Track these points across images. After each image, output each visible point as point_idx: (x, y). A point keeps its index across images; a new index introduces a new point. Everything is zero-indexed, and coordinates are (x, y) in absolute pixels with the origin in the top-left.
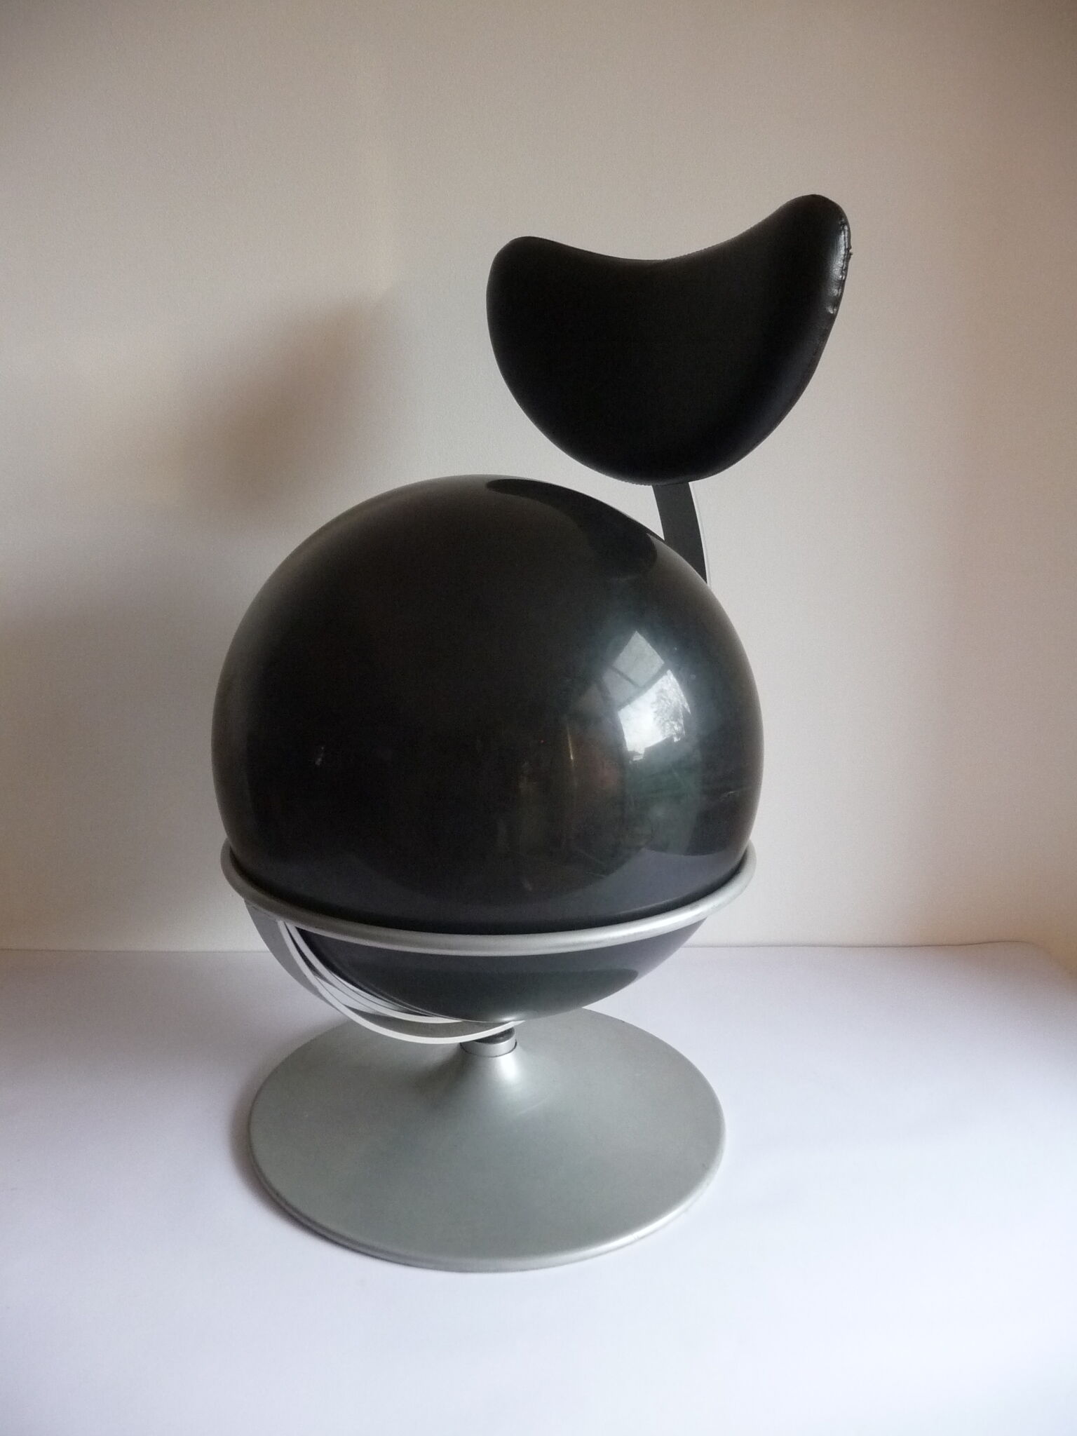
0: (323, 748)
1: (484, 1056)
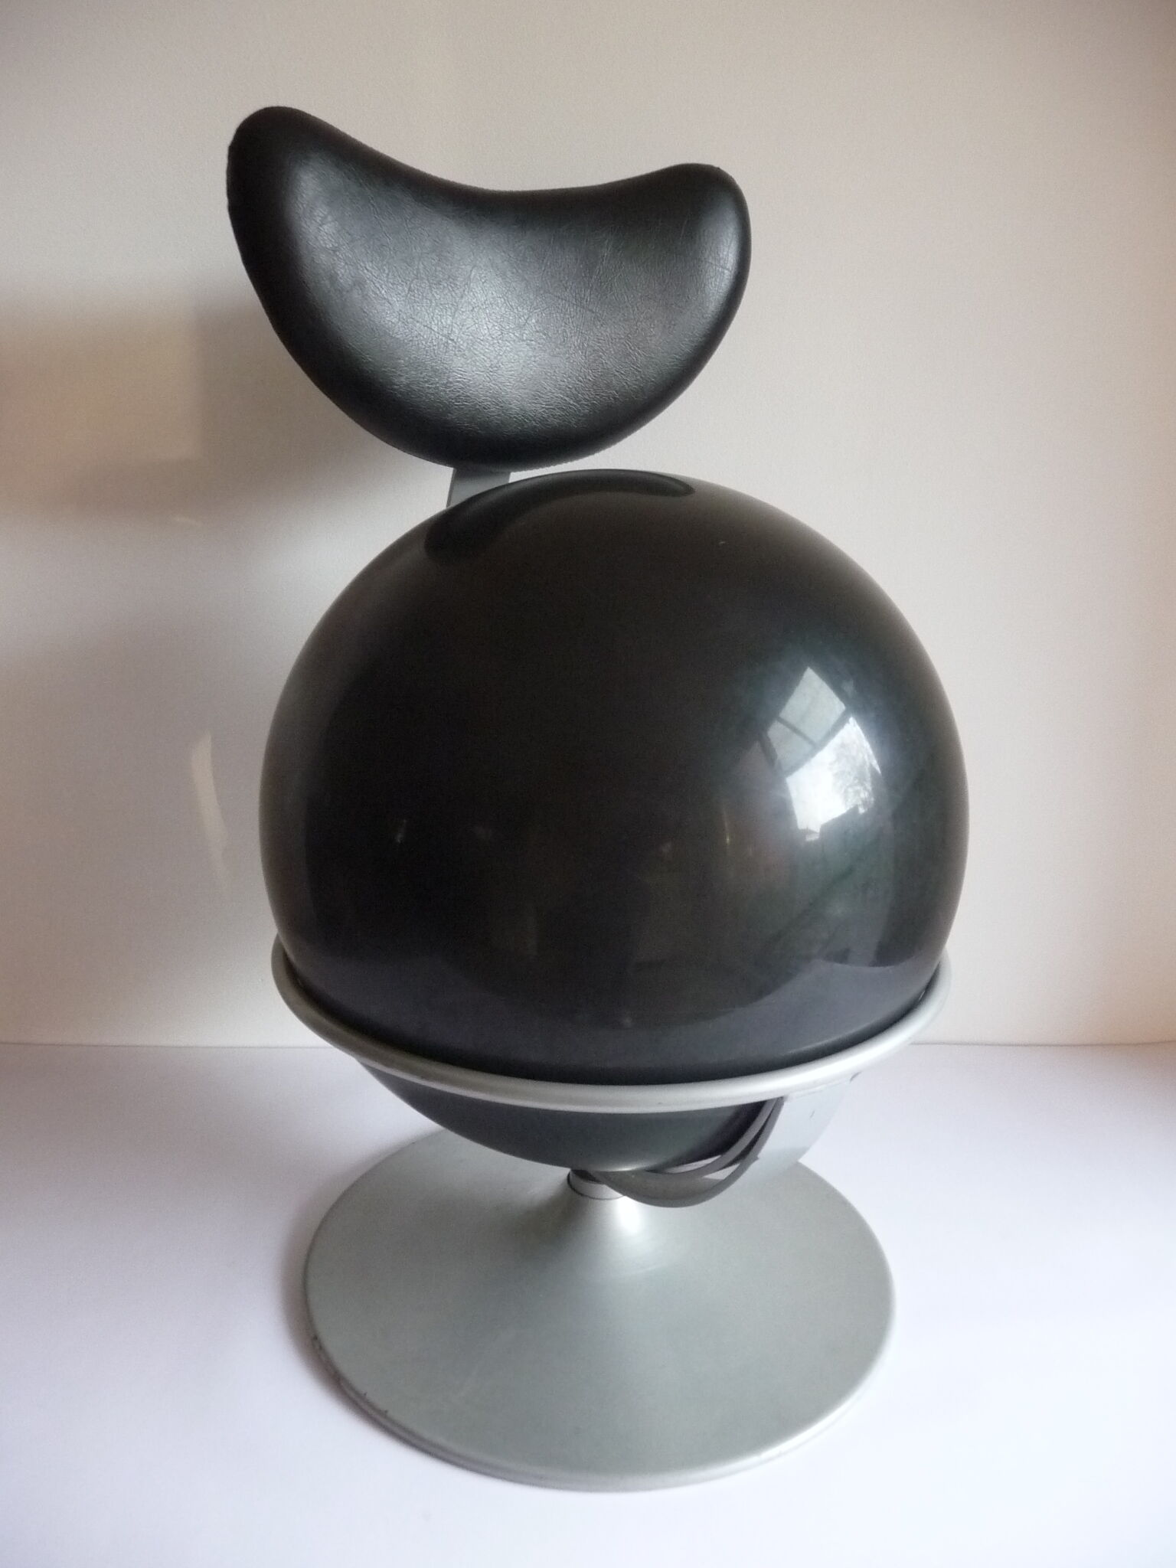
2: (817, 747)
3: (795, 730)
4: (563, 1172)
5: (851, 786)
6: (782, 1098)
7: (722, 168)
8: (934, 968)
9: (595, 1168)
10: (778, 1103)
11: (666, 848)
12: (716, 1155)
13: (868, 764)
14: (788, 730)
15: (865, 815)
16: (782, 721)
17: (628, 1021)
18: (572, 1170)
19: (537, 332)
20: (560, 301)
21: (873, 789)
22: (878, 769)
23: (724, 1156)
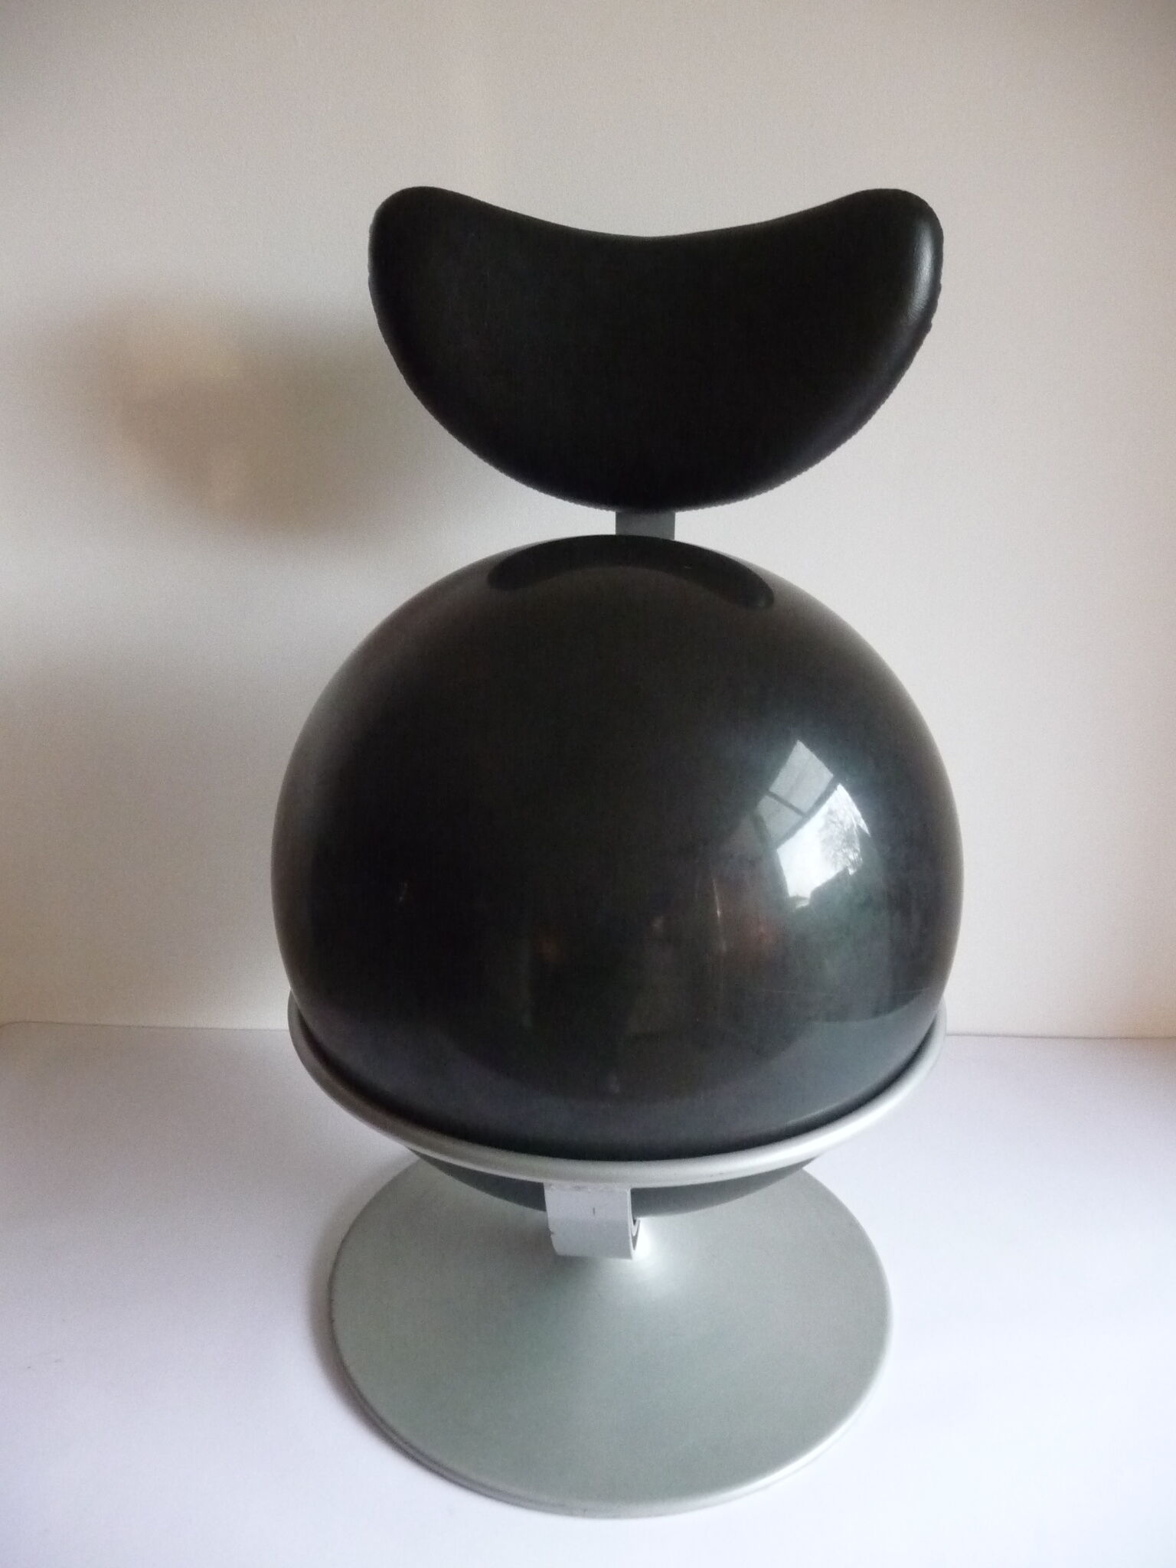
11: (658, 924)
13: (855, 826)
17: (615, 1087)
22: (866, 830)
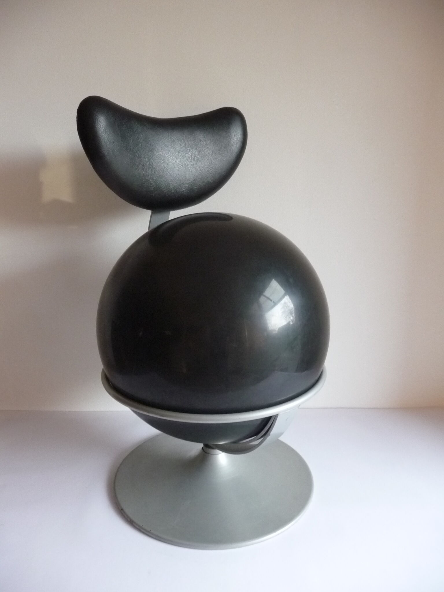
0: (142, 329)
1: (212, 454)
2: (275, 304)
3: (268, 298)
4: (201, 446)
5: (288, 316)
6: (277, 415)
7: (237, 108)
8: (321, 371)
9: (211, 443)
10: (276, 416)
12: (254, 436)
14: (266, 298)
15: (293, 324)
16: (265, 296)
18: (204, 444)
19: (179, 165)
20: (186, 154)
21: (295, 316)
23: (258, 436)
